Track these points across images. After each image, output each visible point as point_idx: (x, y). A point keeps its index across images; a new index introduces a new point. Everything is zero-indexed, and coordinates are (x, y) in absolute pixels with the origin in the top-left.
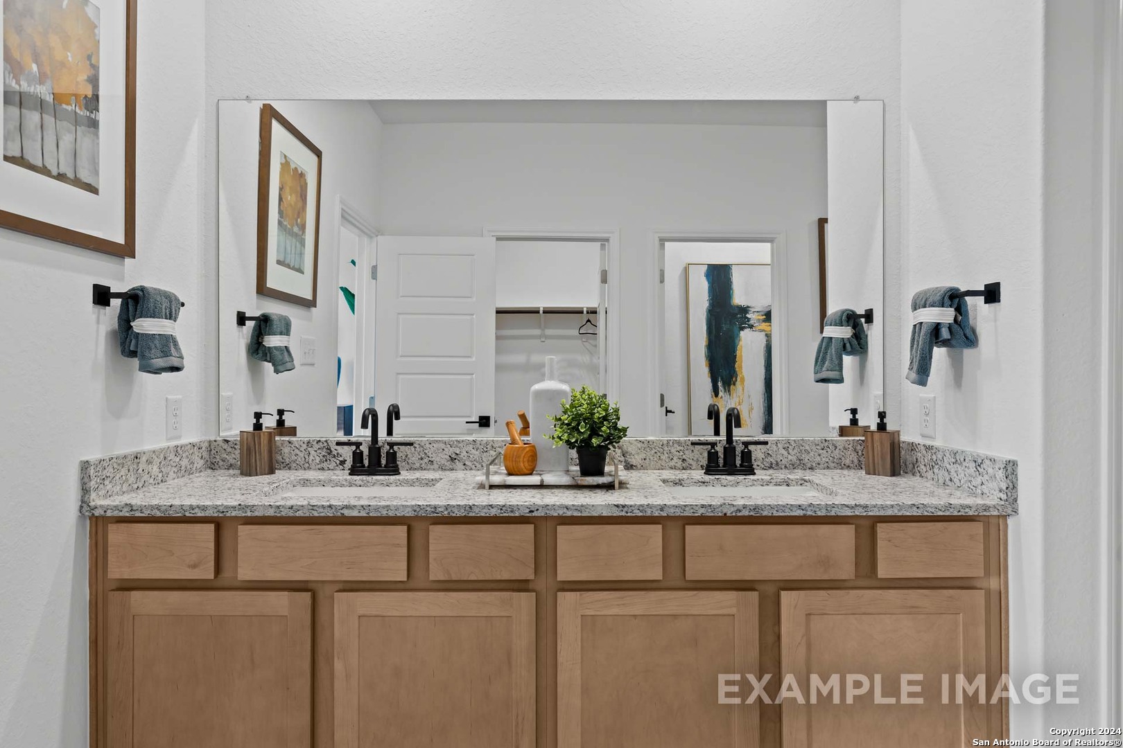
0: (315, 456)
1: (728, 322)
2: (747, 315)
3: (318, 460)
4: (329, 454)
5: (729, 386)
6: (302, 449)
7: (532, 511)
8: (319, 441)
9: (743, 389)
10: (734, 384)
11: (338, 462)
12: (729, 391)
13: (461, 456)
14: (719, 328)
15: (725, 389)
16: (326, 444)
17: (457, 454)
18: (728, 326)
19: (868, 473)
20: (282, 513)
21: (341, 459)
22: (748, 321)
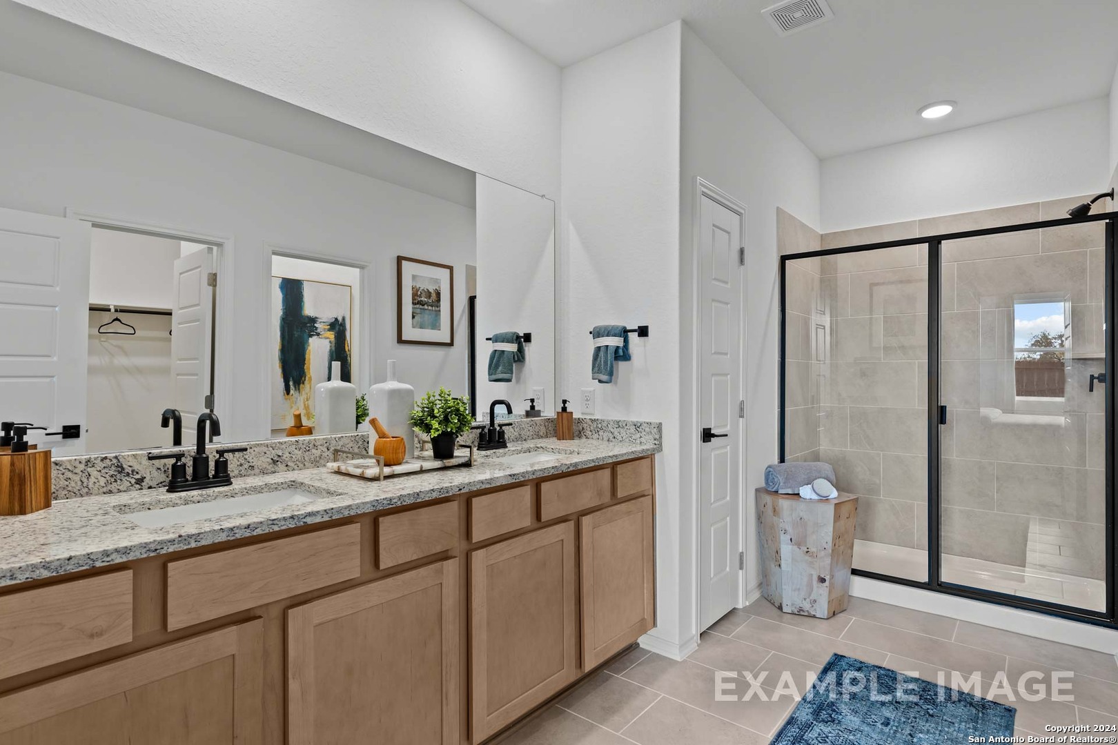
0: (99, 477)
1: (299, 330)
2: (315, 325)
3: (102, 482)
4: (120, 472)
5: (299, 385)
6: (77, 471)
7: (460, 490)
8: (106, 458)
9: (310, 388)
10: (303, 383)
11: (133, 481)
12: (299, 389)
13: (284, 458)
14: (291, 335)
15: (295, 387)
16: (115, 461)
17: (279, 456)
18: (299, 333)
19: (559, 439)
20: (237, 535)
21: (138, 477)
22: (316, 330)
